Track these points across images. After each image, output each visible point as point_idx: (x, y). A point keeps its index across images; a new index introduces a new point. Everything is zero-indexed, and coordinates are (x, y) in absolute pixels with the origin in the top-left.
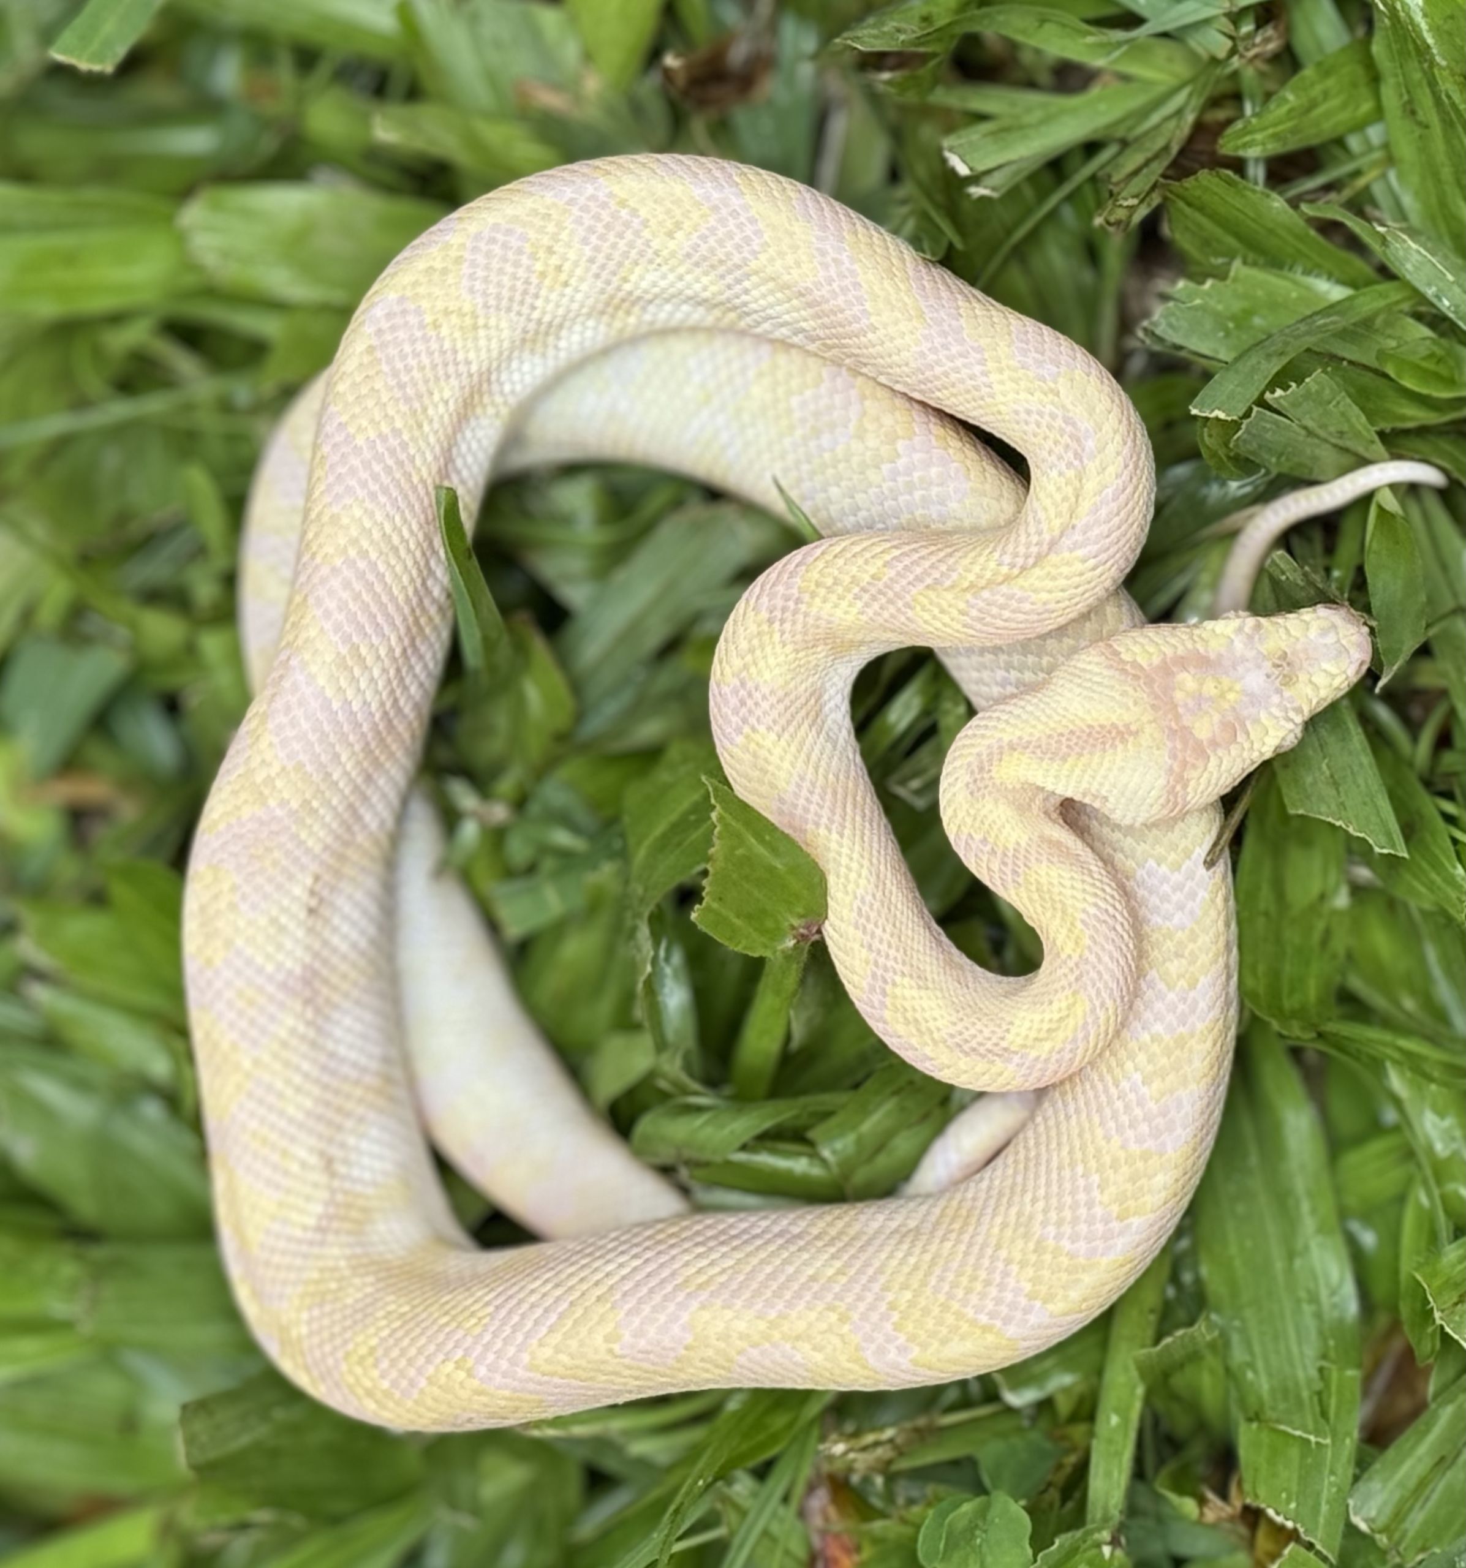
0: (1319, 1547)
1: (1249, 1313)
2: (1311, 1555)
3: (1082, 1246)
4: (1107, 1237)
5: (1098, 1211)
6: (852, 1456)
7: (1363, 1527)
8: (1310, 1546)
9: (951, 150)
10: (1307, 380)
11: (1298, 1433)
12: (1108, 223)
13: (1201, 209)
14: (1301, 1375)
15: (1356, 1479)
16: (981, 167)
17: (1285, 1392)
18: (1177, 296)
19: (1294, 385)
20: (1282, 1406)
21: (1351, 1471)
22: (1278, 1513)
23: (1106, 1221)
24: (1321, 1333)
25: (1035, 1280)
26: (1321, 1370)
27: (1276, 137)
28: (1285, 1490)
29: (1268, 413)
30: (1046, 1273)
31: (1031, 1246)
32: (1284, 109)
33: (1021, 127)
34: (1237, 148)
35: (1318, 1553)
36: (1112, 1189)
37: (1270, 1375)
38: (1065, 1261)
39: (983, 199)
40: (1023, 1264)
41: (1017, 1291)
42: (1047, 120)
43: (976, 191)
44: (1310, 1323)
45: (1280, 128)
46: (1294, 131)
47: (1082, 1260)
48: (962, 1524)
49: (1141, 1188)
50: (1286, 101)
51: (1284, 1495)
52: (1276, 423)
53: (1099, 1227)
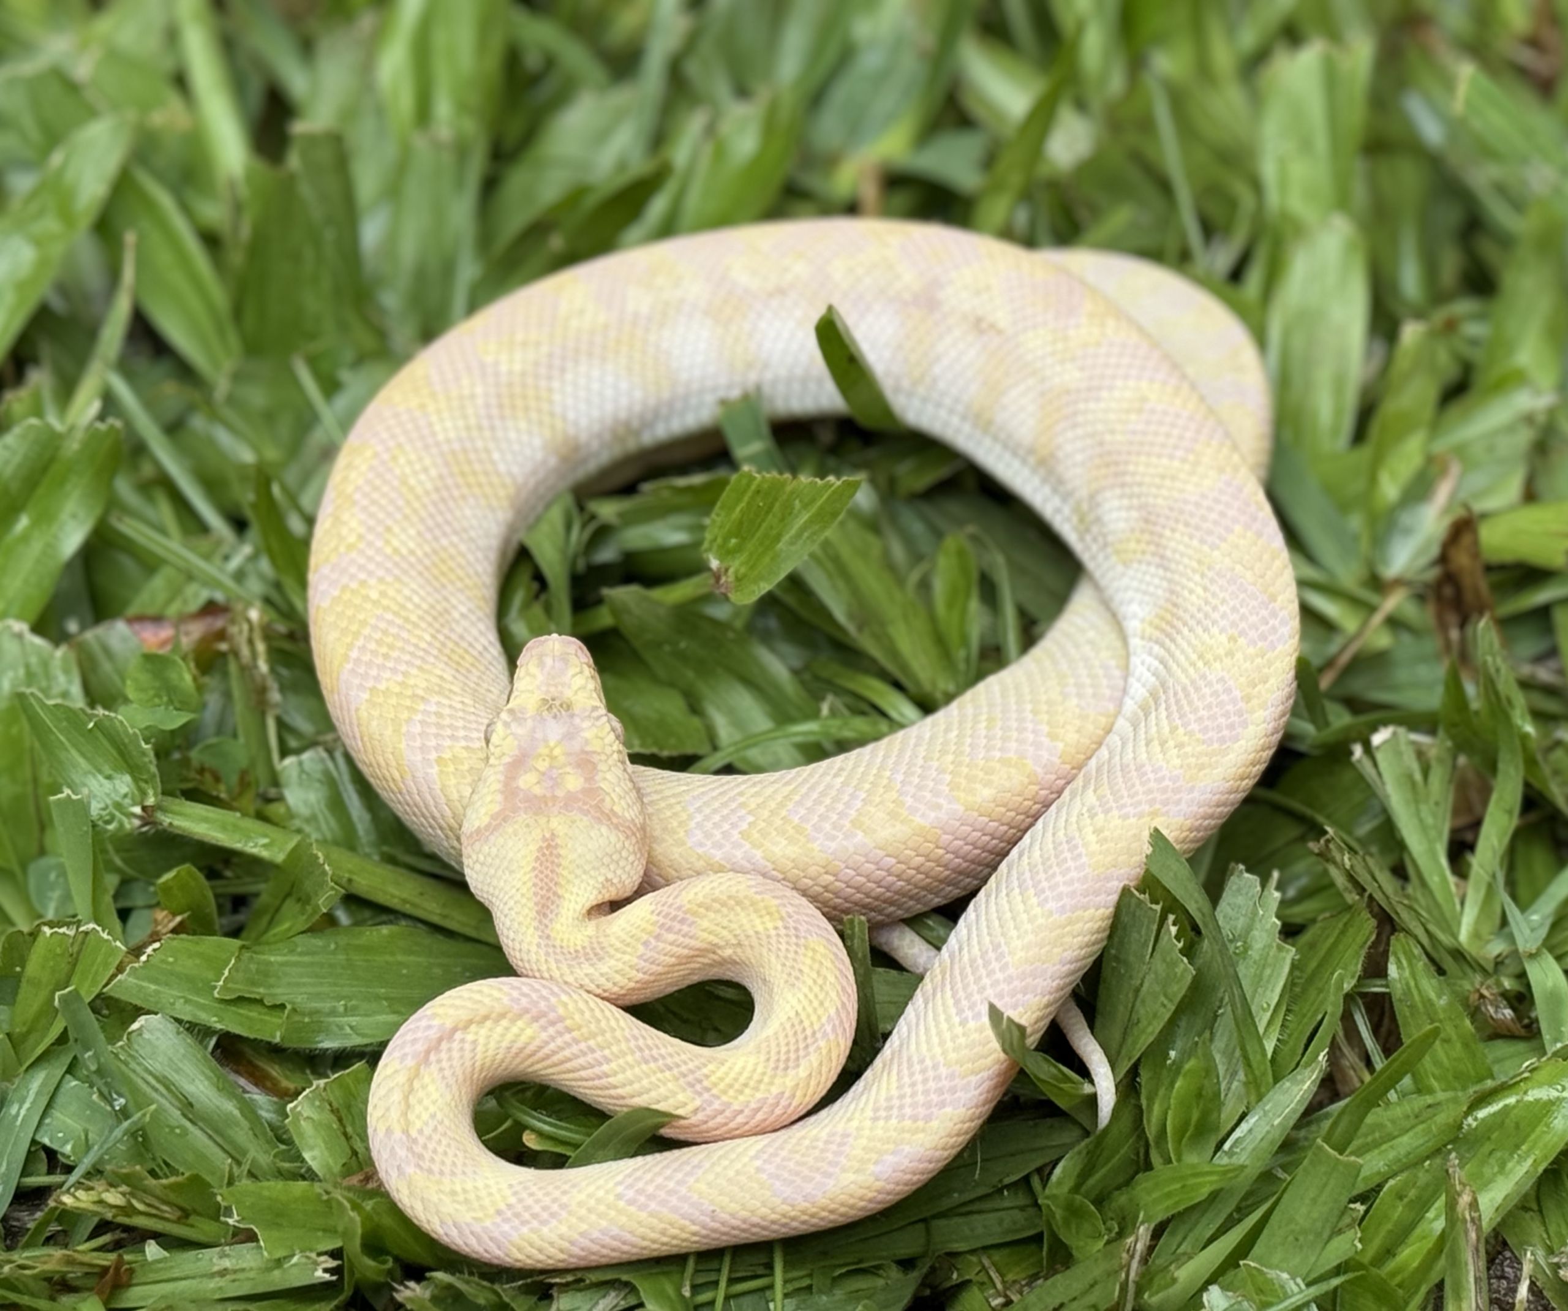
0: (119, 977)
1: (341, 957)
2: (112, 970)
3: (418, 729)
4: (423, 749)
5: (448, 743)
6: (245, 627)
7: (135, 1026)
8: (120, 969)
9: (1395, 734)
10: (1185, 960)
11: (226, 973)
12: (1328, 841)
13: (1343, 932)
14: (279, 991)
15: (178, 1021)
16: (1380, 757)
17: (266, 975)
18: (1266, 893)
19: (1180, 945)
20: (253, 967)
21: (186, 1018)
22: (154, 950)
23: (438, 748)
24: (317, 1012)
25: (387, 693)
26: (282, 1006)
27: (1408, 992)
28: (176, 960)
29: (1155, 927)
30: (393, 701)
31: (420, 692)
32: (1433, 995)
33: (1417, 802)
34: (1395, 954)
35: (114, 976)
36: (465, 754)
37: (282, 964)
38: (405, 715)
39: (1351, 753)
40: (402, 684)
41: (377, 679)
42: (1424, 828)
43: (1358, 751)
44: (327, 1006)
45: (1415, 992)
46: (1412, 1007)
47: (404, 729)
48: (173, 676)
49: (464, 777)
50: (1439, 997)
51: (171, 959)
52: (1146, 944)
53: (432, 743)
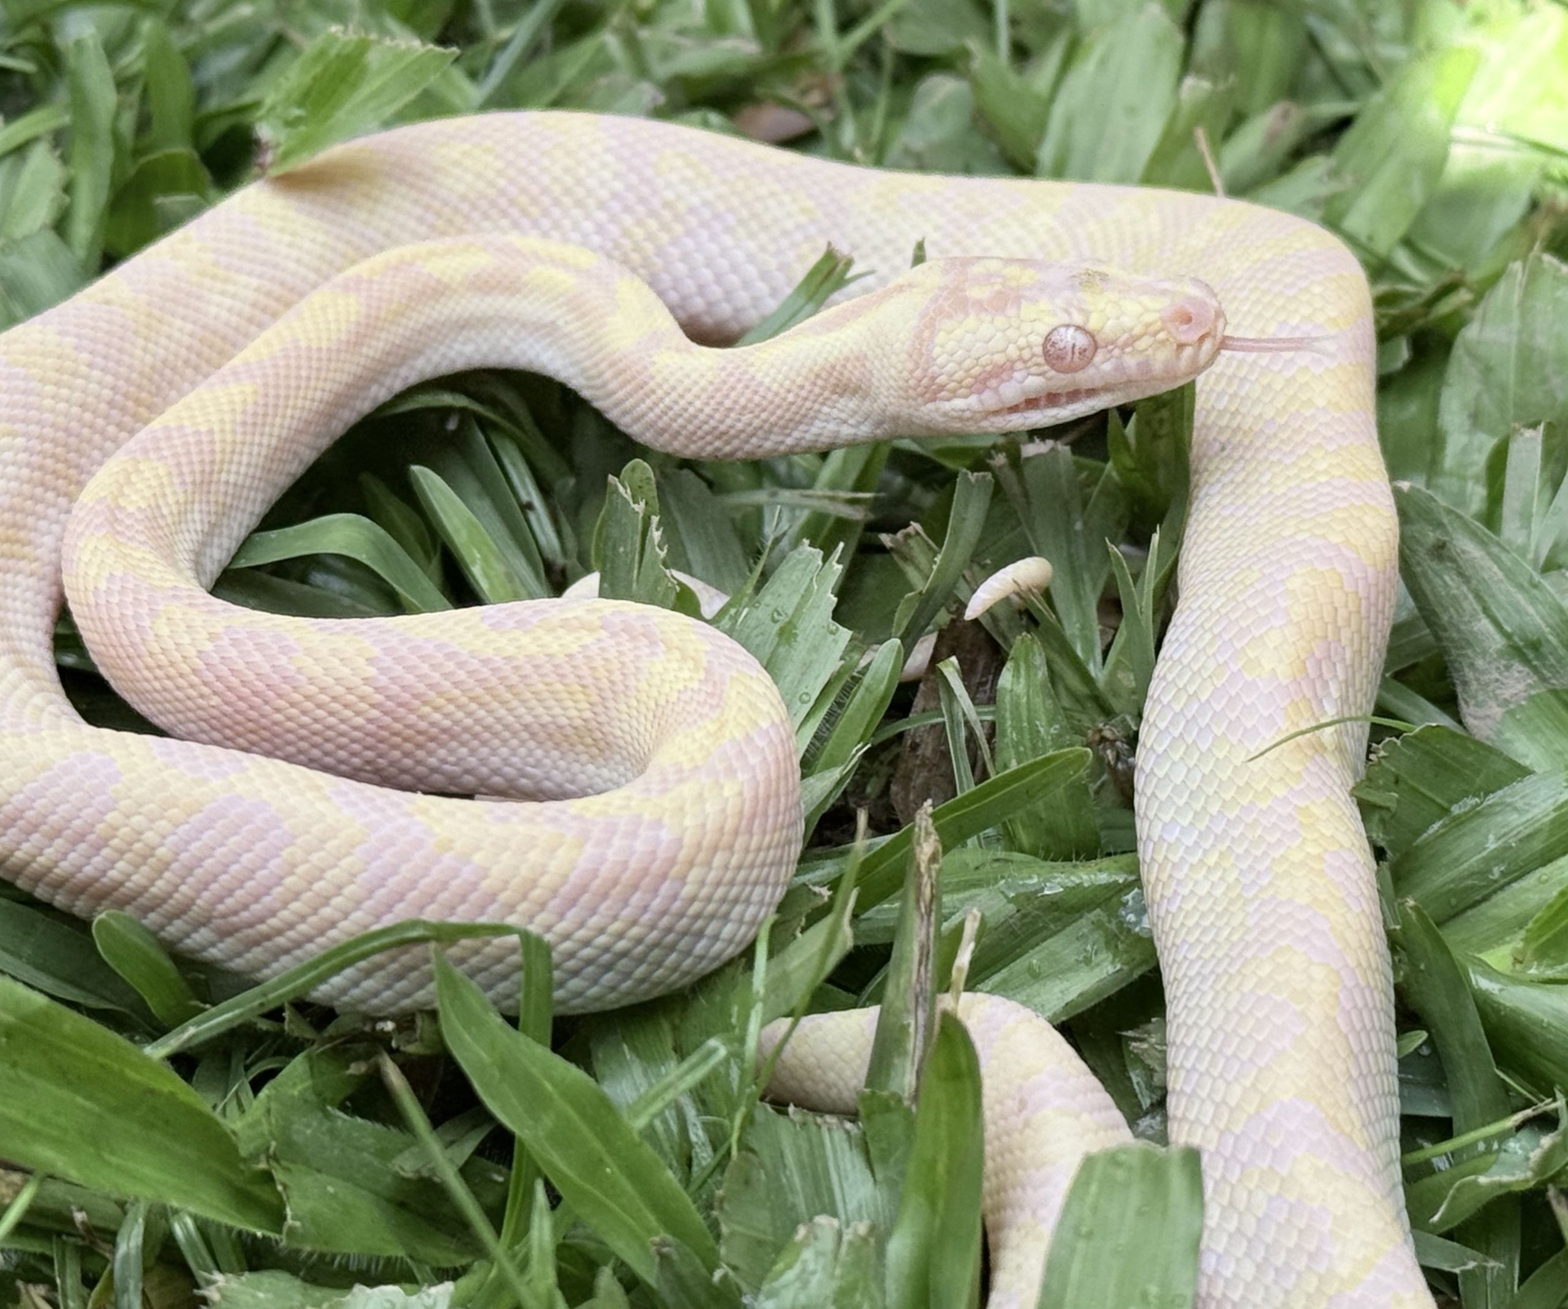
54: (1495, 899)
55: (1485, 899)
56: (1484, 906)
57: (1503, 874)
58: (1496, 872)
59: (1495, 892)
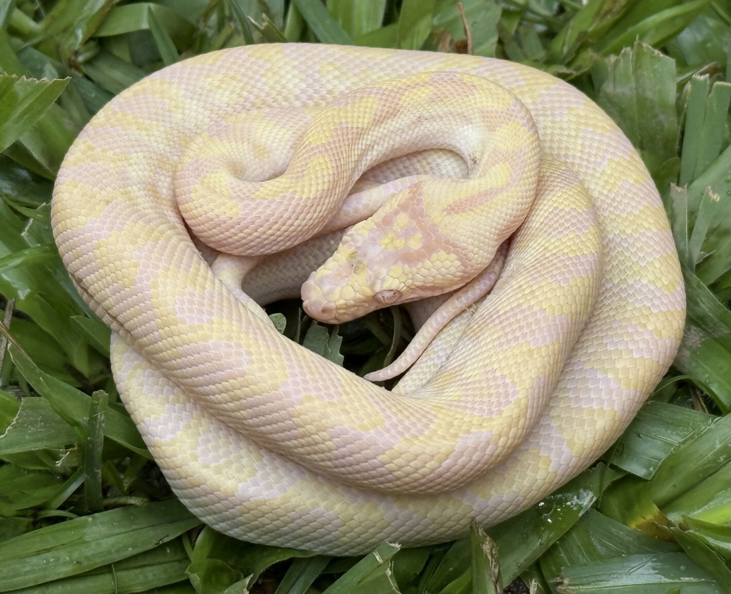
54: (721, 471)
55: (716, 471)
56: (716, 474)
57: (725, 459)
58: (722, 459)
59: (721, 467)
